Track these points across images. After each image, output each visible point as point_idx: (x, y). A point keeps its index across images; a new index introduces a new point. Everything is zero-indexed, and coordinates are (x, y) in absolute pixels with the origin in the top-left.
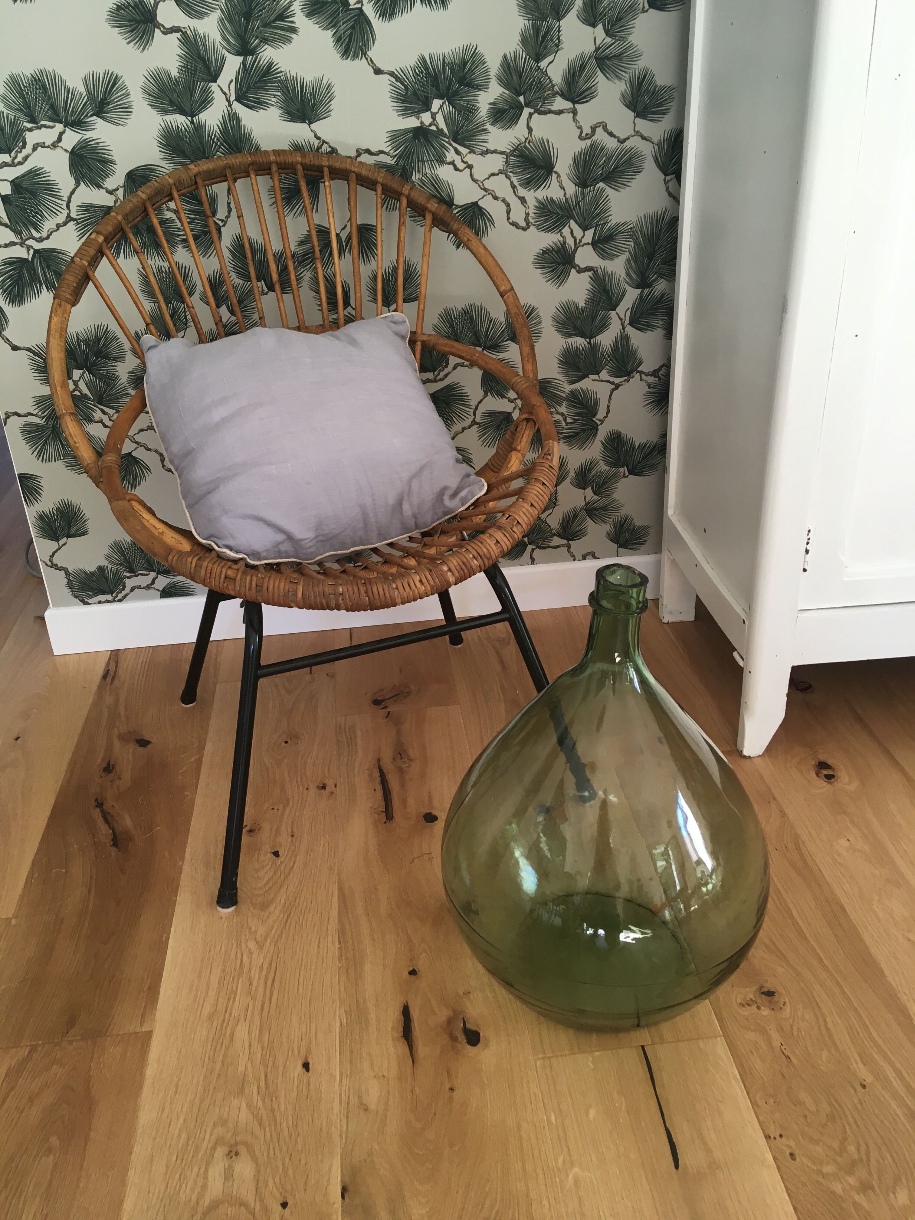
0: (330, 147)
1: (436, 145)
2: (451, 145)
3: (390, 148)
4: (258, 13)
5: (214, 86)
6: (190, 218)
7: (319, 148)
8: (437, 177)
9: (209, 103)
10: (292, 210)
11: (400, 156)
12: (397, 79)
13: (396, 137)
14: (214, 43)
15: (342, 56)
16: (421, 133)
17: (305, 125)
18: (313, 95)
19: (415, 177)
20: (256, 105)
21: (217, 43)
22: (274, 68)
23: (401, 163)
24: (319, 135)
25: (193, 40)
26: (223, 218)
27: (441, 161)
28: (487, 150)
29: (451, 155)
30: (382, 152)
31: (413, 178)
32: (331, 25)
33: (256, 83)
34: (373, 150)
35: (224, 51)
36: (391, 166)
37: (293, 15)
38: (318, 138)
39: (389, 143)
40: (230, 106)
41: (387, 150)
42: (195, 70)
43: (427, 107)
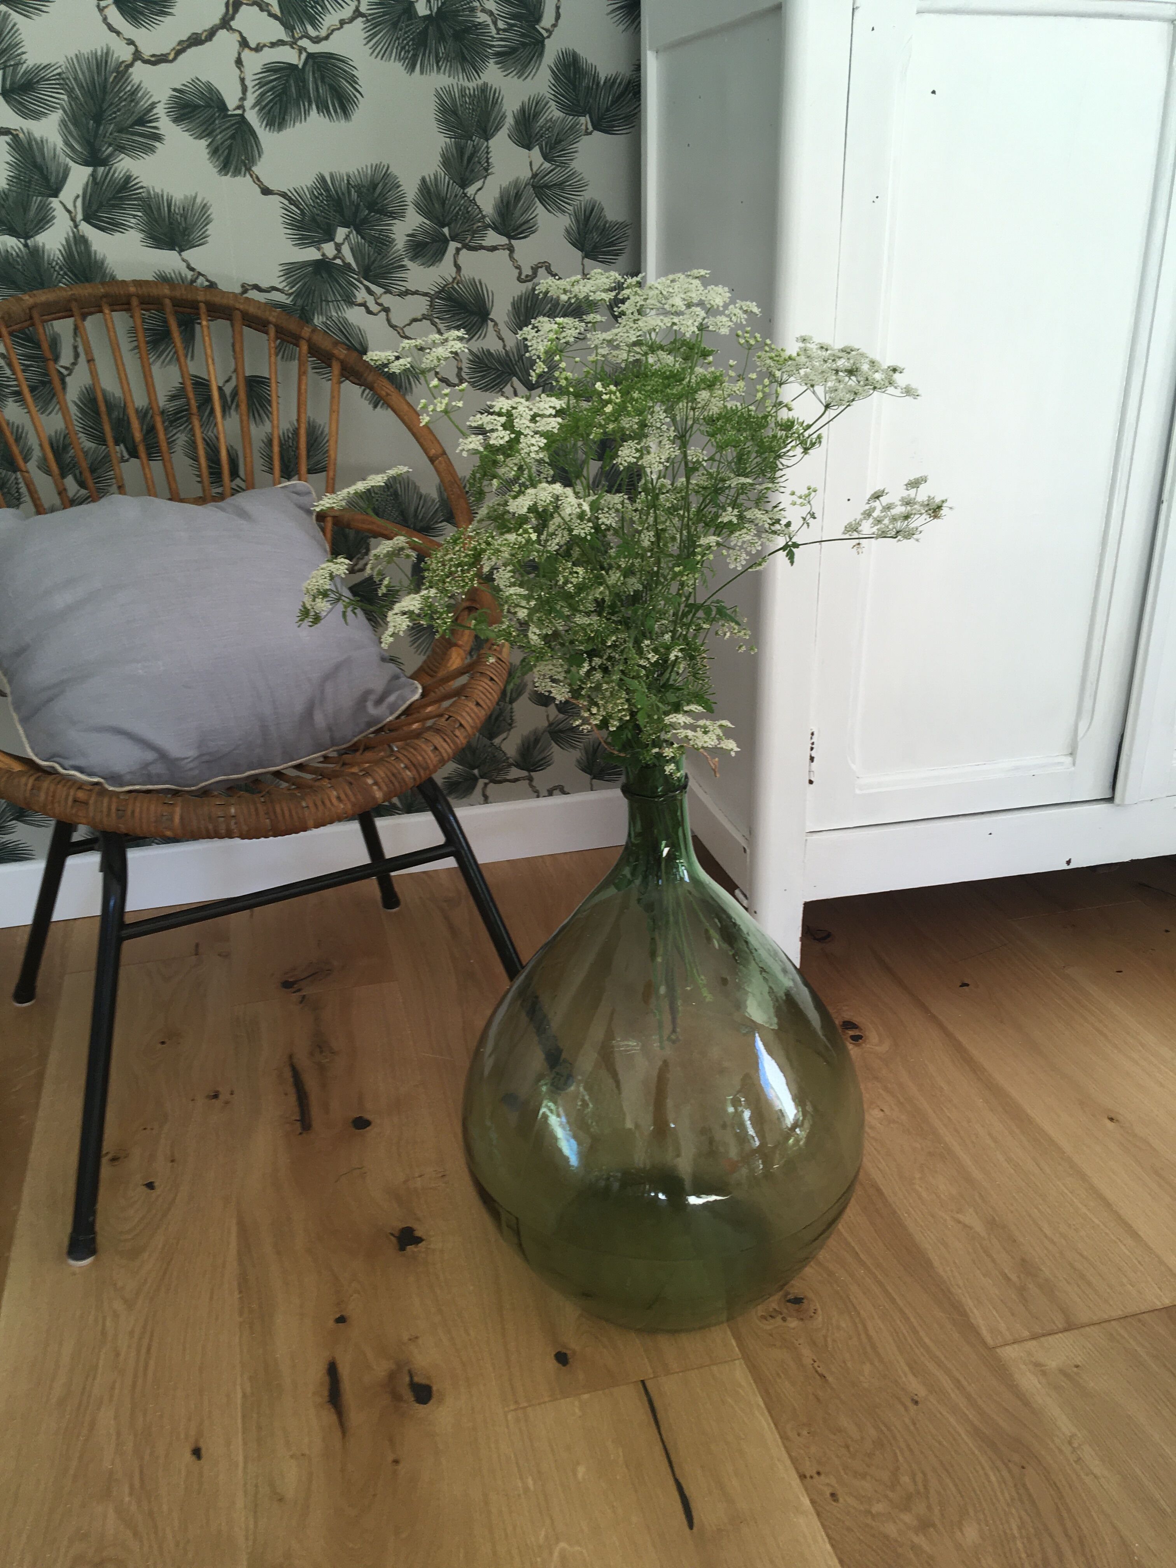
0: (207, 280)
1: (343, 283)
2: (361, 283)
3: (284, 284)
4: (110, 115)
5: (55, 203)
6: (23, 365)
7: (193, 281)
8: (345, 319)
9: (48, 222)
10: (159, 356)
11: (298, 294)
12: (290, 200)
13: (291, 270)
14: (55, 150)
15: (220, 171)
16: (322, 266)
17: (174, 253)
18: (184, 216)
19: (318, 320)
20: (110, 226)
21: (58, 149)
22: (133, 183)
23: (300, 302)
24: (193, 266)
25: (27, 146)
26: (68, 365)
27: (350, 302)
28: (407, 290)
29: (361, 295)
30: (274, 289)
31: (316, 321)
32: (205, 133)
33: (110, 200)
34: (264, 285)
35: (68, 159)
36: (287, 307)
37: (156, 120)
38: (192, 269)
39: (282, 278)
40: (76, 226)
41: (280, 286)
42: (30, 182)
43: (330, 237)
